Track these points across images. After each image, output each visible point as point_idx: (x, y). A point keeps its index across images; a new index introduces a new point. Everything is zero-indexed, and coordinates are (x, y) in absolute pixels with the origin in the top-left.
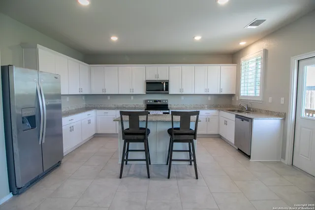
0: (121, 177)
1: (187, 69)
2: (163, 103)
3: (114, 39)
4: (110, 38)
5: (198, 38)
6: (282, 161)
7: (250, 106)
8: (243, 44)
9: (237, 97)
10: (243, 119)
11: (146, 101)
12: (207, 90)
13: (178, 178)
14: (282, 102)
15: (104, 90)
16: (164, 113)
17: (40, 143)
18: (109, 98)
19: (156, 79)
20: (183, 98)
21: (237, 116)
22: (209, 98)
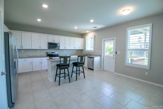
0: (59, 85)
1: (67, 38)
3: (39, 20)
4: (37, 19)
5: (76, 28)
6: (101, 69)
7: (90, 53)
8: (87, 32)
9: (84, 51)
10: (90, 58)
11: (47, 53)
12: (74, 48)
13: (79, 80)
14: (100, 52)
19: (53, 42)
20: (64, 51)
21: (88, 57)
22: (75, 51)
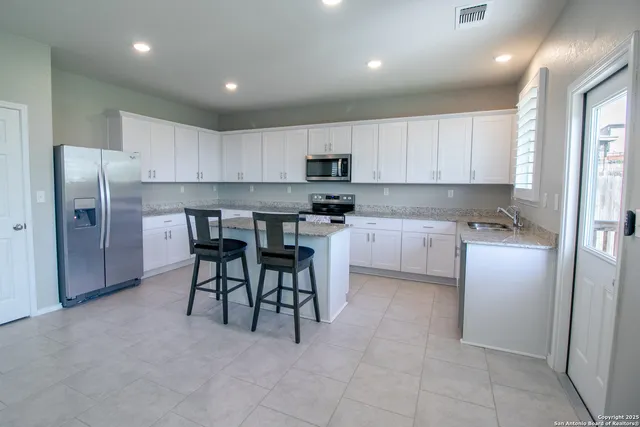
2: (344, 200)
3: (231, 87)
4: (224, 87)
5: (375, 65)
6: (549, 359)
11: (312, 196)
15: (240, 175)
16: (332, 221)
17: (102, 247)
18: (252, 189)
19: (327, 153)
20: (386, 192)
